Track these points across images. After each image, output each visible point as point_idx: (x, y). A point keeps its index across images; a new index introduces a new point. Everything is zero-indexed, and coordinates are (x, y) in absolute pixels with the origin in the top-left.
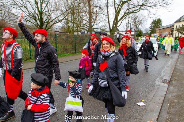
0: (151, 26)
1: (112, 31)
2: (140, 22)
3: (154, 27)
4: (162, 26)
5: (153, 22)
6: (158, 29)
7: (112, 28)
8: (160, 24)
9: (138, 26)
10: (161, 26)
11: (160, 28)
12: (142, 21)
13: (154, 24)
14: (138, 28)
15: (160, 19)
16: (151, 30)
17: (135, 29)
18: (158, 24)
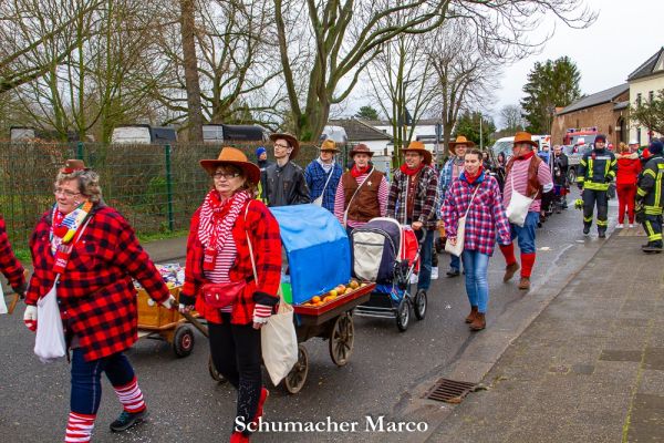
0: (528, 95)
1: (309, 120)
2: (467, 77)
3: (542, 98)
4: (581, 94)
5: (534, 77)
6: (559, 110)
7: (309, 109)
8: (569, 88)
9: (458, 96)
10: (575, 95)
11: (569, 103)
12: (478, 72)
13: (540, 88)
14: (459, 103)
15: (566, 64)
16: (528, 117)
17: (444, 114)
18: (562, 87)
